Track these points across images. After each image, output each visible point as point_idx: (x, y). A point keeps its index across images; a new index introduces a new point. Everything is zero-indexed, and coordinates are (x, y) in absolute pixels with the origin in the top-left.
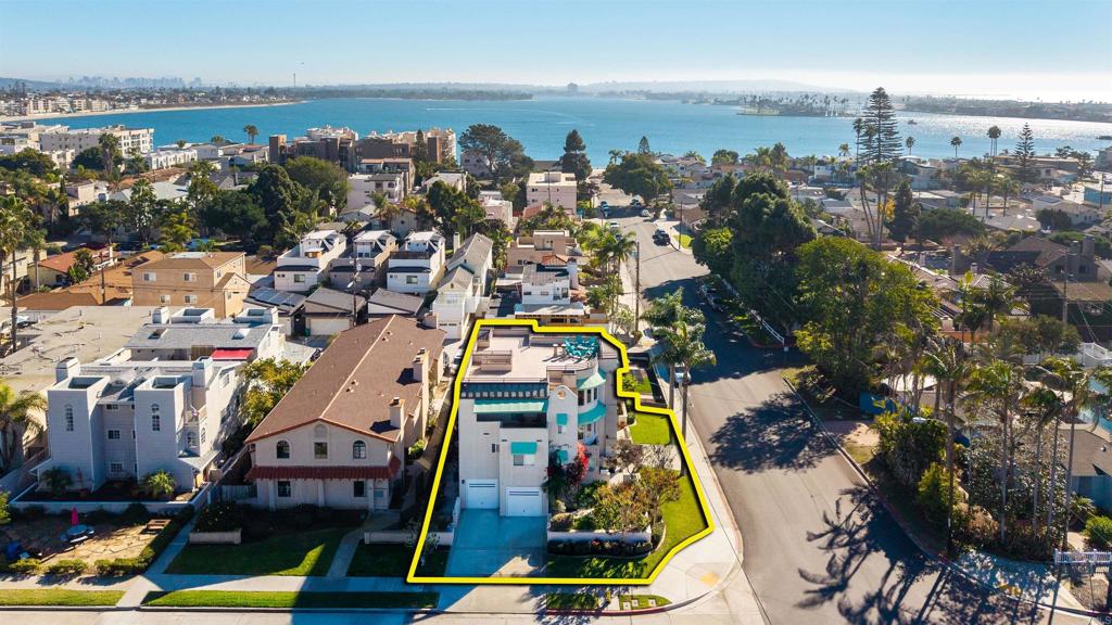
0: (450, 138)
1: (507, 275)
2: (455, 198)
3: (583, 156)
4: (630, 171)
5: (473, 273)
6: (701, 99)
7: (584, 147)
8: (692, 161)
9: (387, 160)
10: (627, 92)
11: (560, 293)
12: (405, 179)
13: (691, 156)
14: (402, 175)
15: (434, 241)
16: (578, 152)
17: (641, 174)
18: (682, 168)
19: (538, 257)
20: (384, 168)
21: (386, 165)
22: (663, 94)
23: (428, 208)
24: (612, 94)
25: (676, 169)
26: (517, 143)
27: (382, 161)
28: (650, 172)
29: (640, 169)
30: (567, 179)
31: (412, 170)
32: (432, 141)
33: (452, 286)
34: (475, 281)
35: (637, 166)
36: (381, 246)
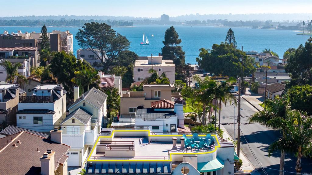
0: (68, 37)
1: (120, 120)
2: (75, 66)
3: (179, 48)
4: (219, 56)
5: (91, 114)
6: (268, 25)
7: (180, 41)
8: (268, 56)
9: (17, 49)
10: (208, 21)
11: (168, 128)
12: (31, 63)
13: (266, 52)
14: (30, 60)
15: (57, 90)
16: (175, 45)
17: (229, 58)
18: (261, 60)
19: (148, 104)
20: (15, 54)
21: (16, 52)
22: (237, 22)
23: (51, 75)
24: (196, 22)
25: (256, 60)
26: (125, 38)
27: (13, 49)
28: (236, 57)
29: (229, 54)
30: (166, 63)
31: (37, 57)
32: (54, 37)
33: (73, 121)
34: (93, 121)
35: (225, 53)
36: (12, 95)
